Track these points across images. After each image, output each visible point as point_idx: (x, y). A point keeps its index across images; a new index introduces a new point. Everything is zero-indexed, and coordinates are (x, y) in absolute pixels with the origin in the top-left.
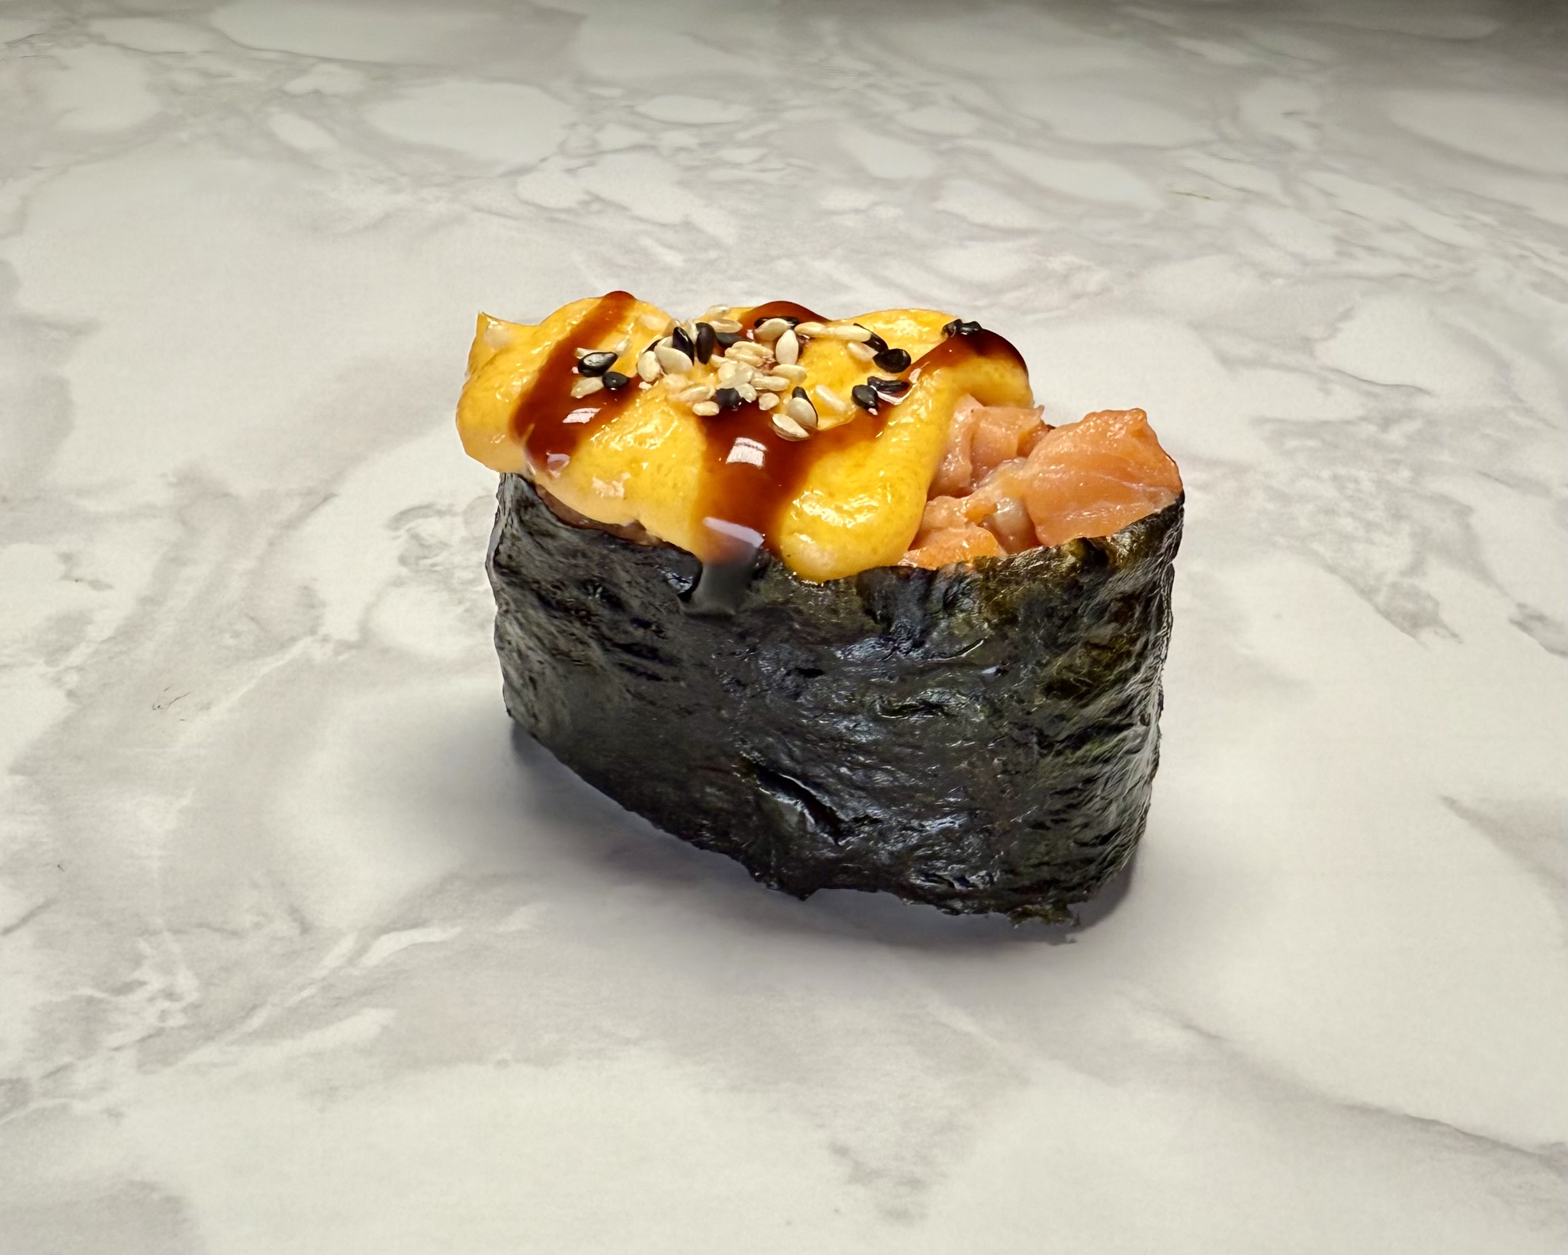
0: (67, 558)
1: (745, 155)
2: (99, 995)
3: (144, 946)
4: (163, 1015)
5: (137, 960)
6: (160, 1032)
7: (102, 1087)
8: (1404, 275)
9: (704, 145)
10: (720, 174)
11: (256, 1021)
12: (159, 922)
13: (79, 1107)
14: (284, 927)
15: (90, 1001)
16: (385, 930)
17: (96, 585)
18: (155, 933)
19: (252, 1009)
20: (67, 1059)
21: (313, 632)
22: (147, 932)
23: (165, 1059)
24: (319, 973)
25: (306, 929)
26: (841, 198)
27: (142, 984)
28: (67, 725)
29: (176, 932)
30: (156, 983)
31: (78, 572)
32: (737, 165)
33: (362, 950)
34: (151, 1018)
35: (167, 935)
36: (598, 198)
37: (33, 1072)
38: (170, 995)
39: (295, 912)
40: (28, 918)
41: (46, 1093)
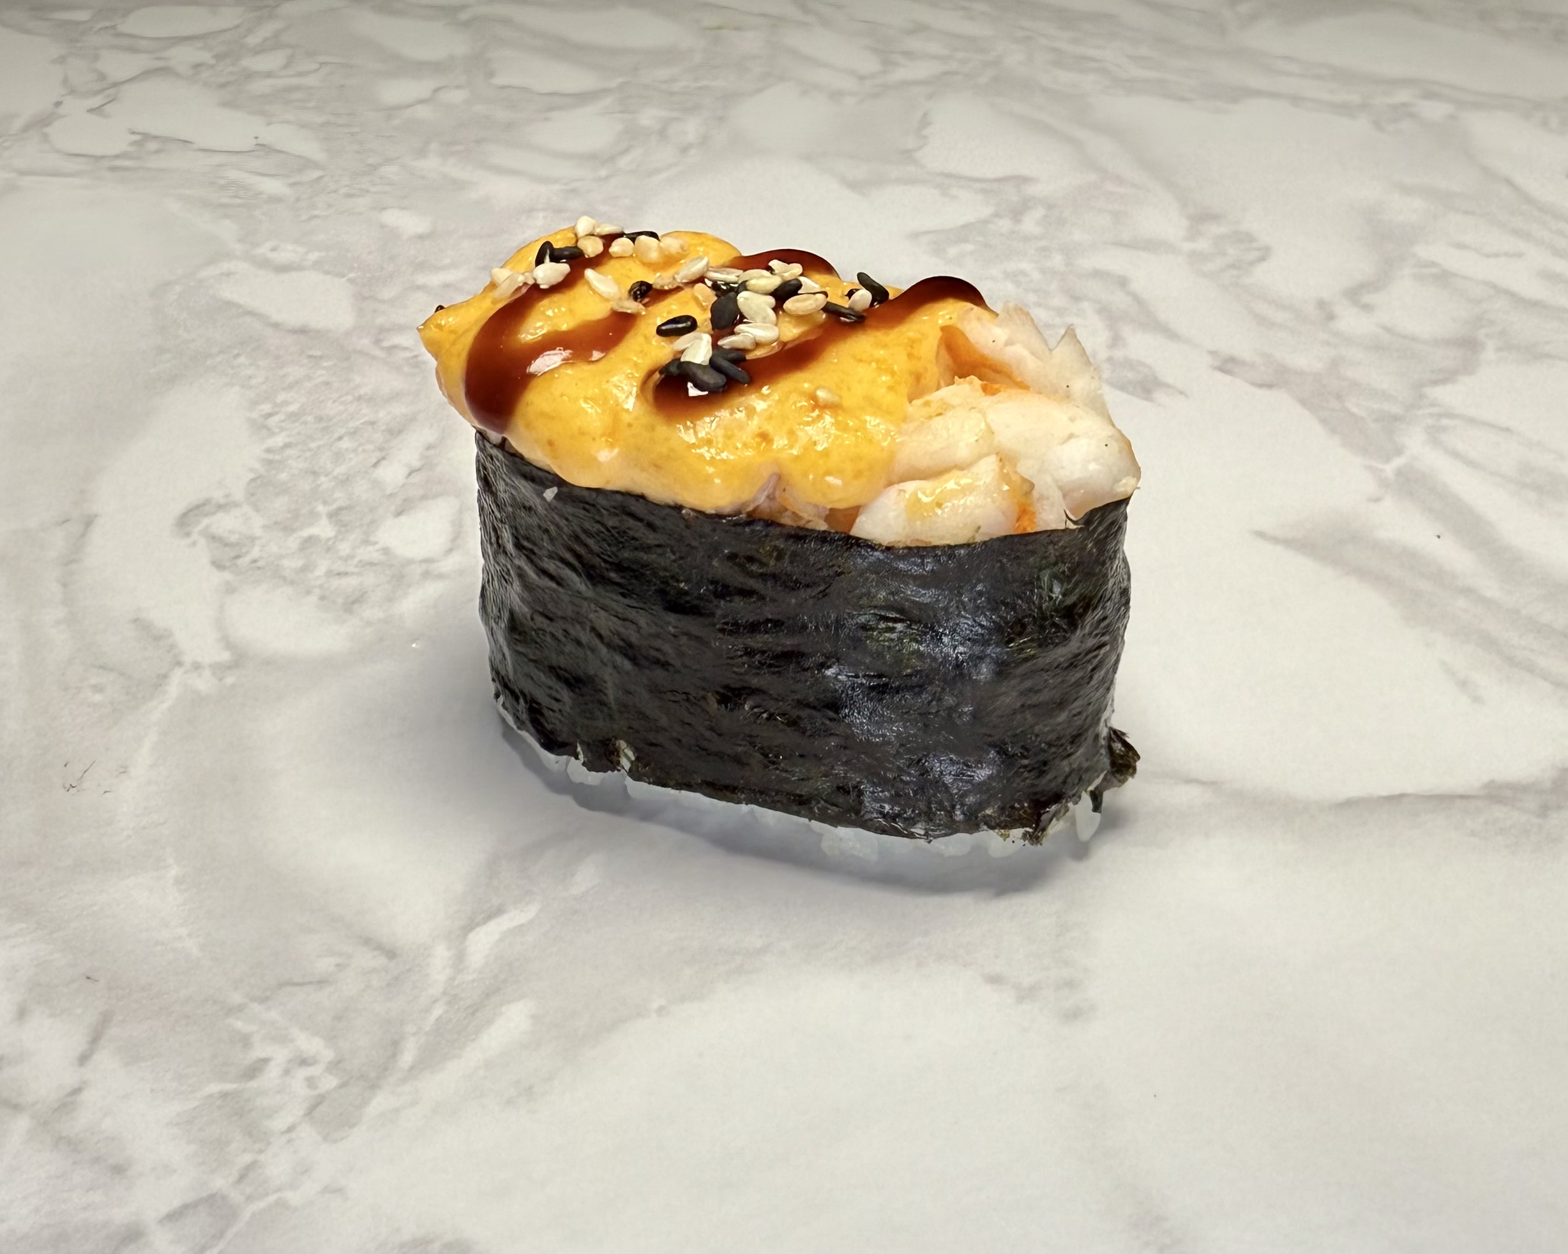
1: (271, 61)
2: (229, 1087)
4: (311, 1082)
5: (245, 1041)
6: (319, 1101)
7: (303, 1170)
8: (946, 73)
9: (219, 57)
10: (260, 86)
11: (407, 1057)
12: (237, 998)
13: (294, 1198)
14: (367, 959)
15: (224, 1095)
18: (240, 1008)
19: (395, 1046)
20: (247, 1158)
21: (179, 664)
24: (436, 991)
26: (398, 91)
27: (266, 1061)
29: (263, 1000)
30: (280, 1056)
32: (269, 75)
33: (459, 959)
35: (256, 1007)
36: (146, 137)
37: (220, 1183)
38: (304, 1062)
39: (367, 941)
40: (95, 1039)
41: (250, 1198)
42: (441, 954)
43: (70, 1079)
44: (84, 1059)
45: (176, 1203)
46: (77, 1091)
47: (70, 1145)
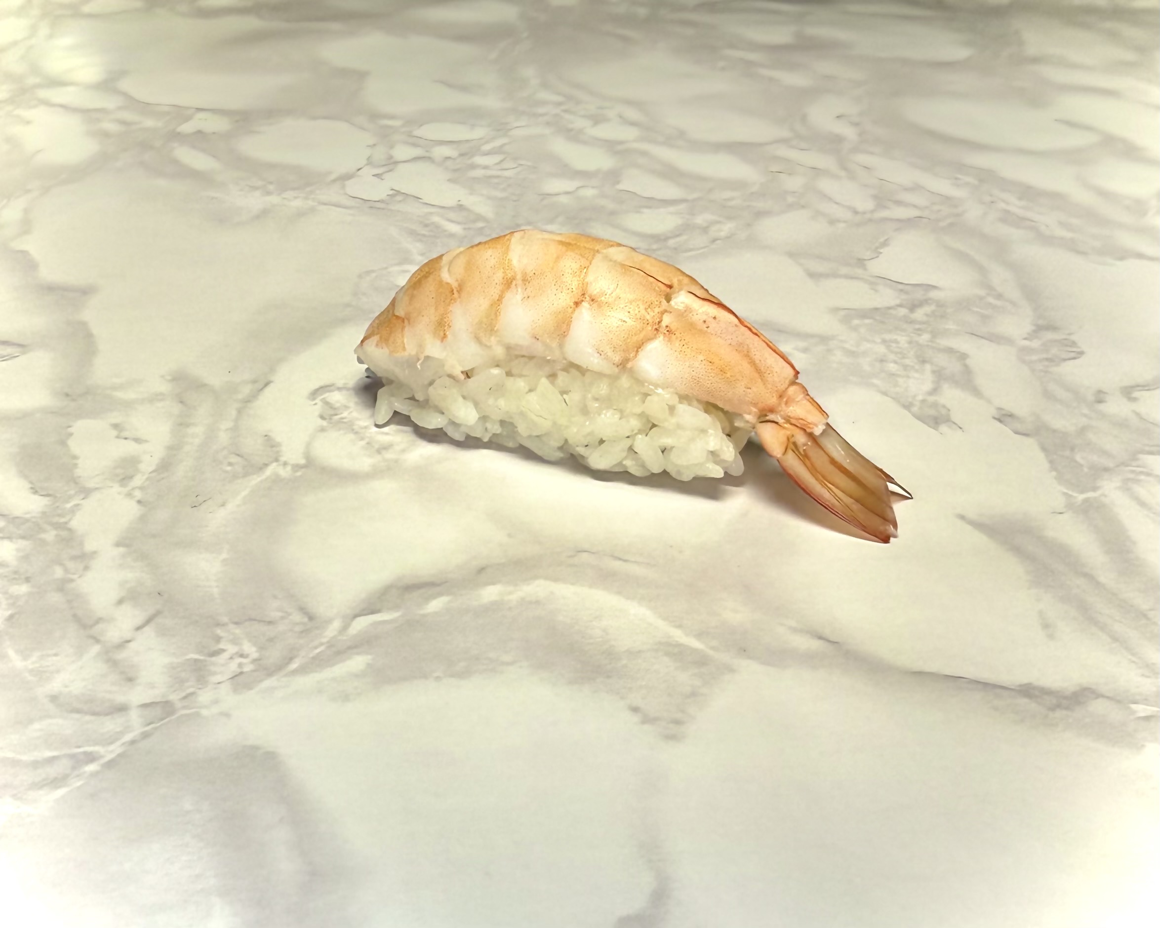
0: (116, 426)
2: (202, 658)
3: (219, 632)
4: (240, 665)
5: (218, 639)
6: (241, 673)
7: (216, 702)
9: (462, 155)
10: (476, 173)
11: (294, 666)
12: (225, 619)
13: (205, 712)
14: (297, 617)
15: (196, 661)
16: (356, 616)
17: (137, 440)
18: (224, 625)
19: (291, 659)
20: (191, 690)
21: (277, 460)
22: (218, 625)
23: (248, 686)
24: (324, 640)
25: (311, 618)
27: (223, 651)
28: (143, 519)
29: (236, 623)
30: (232, 649)
31: (125, 434)
32: (486, 167)
33: (345, 628)
34: (233, 667)
35: (231, 626)
36: (399, 193)
37: (174, 697)
38: (242, 656)
39: (303, 610)
40: (148, 621)
41: (184, 708)
42: (336, 625)
43: (128, 635)
44: (138, 628)
45: (148, 701)
46: (129, 641)
47: (113, 664)
